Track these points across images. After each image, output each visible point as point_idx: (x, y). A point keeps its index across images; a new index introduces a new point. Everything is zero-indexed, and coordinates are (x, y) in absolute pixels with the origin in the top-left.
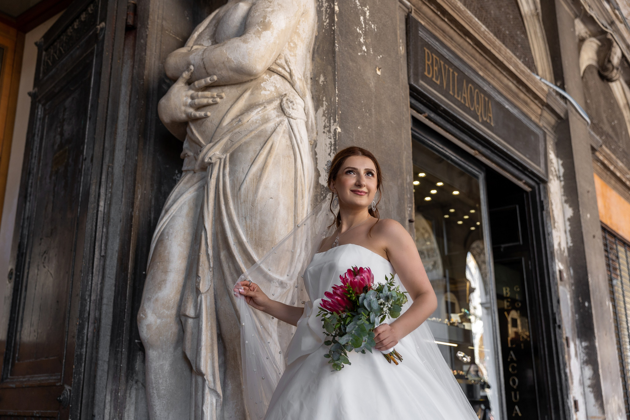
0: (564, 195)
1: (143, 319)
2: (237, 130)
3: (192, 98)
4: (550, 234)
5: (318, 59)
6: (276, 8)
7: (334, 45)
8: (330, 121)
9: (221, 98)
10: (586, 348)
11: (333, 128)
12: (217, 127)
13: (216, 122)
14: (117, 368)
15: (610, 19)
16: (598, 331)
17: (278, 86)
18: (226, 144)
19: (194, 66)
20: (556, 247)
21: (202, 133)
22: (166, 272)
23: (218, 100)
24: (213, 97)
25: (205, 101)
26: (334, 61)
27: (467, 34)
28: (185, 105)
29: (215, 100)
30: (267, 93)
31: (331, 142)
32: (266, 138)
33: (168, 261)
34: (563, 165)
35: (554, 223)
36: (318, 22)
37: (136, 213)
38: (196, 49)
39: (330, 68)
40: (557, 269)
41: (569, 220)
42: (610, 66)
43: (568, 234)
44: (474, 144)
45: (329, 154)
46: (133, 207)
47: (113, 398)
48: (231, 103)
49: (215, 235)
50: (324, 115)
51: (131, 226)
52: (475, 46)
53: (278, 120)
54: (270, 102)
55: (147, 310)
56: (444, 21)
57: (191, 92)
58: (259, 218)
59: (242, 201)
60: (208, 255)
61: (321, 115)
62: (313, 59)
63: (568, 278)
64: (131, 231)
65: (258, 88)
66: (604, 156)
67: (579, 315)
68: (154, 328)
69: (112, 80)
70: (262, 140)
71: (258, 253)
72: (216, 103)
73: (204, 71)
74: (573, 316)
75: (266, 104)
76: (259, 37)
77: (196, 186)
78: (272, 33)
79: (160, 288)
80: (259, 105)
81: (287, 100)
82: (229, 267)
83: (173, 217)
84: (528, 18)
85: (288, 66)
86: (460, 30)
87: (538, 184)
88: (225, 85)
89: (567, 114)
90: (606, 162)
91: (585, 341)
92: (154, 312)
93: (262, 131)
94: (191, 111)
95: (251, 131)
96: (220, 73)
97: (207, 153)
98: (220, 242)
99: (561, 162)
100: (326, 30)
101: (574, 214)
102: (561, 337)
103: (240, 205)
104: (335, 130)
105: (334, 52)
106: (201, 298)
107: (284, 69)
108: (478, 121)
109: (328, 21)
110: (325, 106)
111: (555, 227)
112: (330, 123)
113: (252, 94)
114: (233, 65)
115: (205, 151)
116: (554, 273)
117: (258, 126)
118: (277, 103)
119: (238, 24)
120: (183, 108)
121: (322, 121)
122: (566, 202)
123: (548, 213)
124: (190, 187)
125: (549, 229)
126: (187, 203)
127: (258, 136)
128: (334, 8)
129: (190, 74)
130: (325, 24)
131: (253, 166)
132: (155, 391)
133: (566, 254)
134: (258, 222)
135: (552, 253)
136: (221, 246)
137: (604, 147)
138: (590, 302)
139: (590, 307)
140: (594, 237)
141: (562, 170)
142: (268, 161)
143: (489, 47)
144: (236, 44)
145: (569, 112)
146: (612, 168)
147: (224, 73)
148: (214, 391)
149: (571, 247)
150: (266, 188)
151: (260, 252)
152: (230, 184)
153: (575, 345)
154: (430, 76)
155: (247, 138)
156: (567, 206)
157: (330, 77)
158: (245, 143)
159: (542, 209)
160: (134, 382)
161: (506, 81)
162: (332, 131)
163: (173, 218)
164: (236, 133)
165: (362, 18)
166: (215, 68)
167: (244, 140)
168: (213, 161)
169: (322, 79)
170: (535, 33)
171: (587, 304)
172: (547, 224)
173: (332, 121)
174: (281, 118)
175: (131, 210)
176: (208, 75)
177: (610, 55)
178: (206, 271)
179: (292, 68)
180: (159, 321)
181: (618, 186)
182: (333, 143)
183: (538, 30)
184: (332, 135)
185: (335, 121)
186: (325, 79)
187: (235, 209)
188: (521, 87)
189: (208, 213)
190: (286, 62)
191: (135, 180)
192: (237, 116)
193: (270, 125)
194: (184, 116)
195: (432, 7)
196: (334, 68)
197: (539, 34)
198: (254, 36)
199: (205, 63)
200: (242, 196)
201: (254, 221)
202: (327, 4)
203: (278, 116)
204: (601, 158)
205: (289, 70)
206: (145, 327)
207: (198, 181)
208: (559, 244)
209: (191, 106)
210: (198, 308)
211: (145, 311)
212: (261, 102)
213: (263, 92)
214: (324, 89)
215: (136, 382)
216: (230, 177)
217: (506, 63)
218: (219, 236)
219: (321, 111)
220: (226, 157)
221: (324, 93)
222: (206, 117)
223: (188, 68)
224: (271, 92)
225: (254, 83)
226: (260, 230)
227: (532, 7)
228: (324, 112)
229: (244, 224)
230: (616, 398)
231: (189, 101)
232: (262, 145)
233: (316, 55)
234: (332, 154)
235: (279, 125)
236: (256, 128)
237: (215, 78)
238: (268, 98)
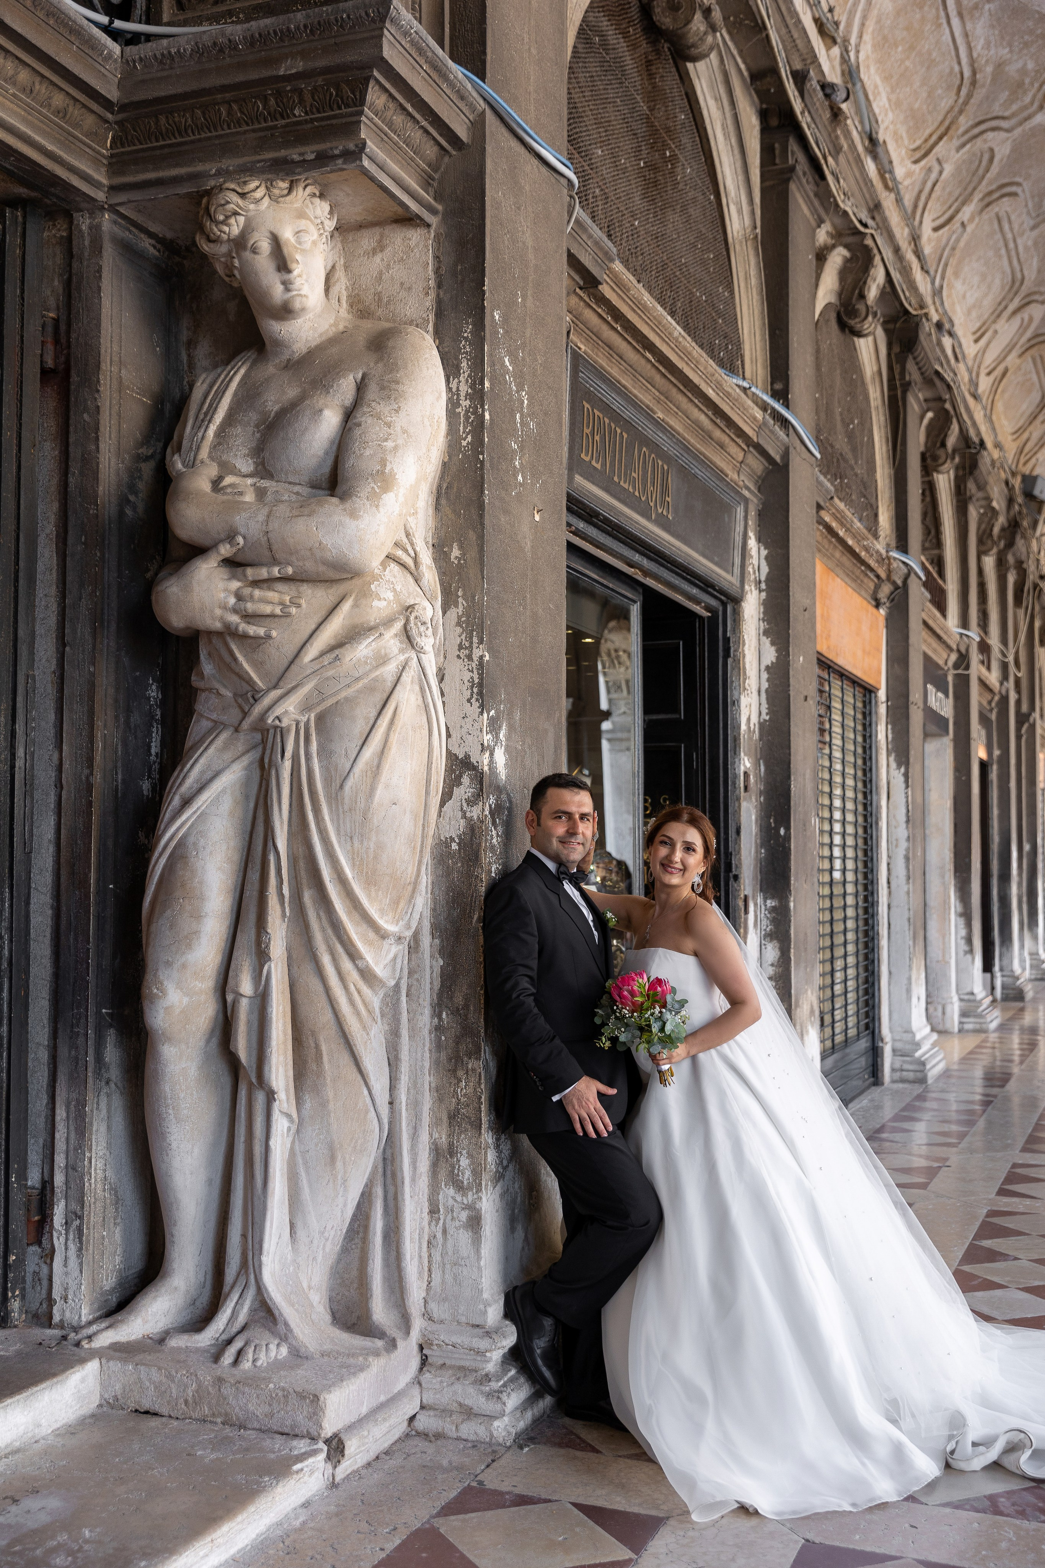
0: (764, 620)
1: (159, 998)
2: (331, 673)
3: (239, 597)
4: (736, 703)
5: (448, 511)
6: (400, 442)
7: (482, 492)
8: (471, 638)
9: (299, 606)
10: (773, 909)
11: (477, 653)
12: (292, 662)
13: (289, 650)
14: (77, 1063)
15: (873, 200)
16: (796, 880)
17: (398, 588)
18: (309, 697)
19: (244, 538)
20: (743, 727)
21: (258, 665)
22: (198, 917)
23: (293, 610)
24: (282, 603)
25: (267, 609)
26: (482, 524)
27: (650, 346)
28: (224, 607)
29: (286, 610)
30: (382, 604)
31: (472, 678)
32: (385, 695)
33: (202, 898)
34: (766, 558)
35: (745, 679)
36: (448, 434)
37: (98, 778)
38: (230, 485)
39: (472, 535)
40: (742, 768)
41: (768, 668)
42: (861, 307)
43: (764, 695)
44: (637, 557)
45: (469, 701)
46: (91, 766)
47: (72, 1115)
48: (317, 619)
49: (293, 860)
50: (458, 624)
51: (90, 804)
52: (657, 364)
53: (402, 658)
54: (388, 622)
55: (165, 983)
56: (615, 330)
57: (235, 585)
58: (374, 839)
59: (346, 807)
60: (283, 896)
61: (454, 623)
62: (437, 507)
63: (756, 782)
64: (90, 814)
65: (365, 594)
66: (833, 515)
67: (766, 850)
68: (178, 1011)
69: (22, 493)
70: (379, 698)
71: (369, 896)
72: (287, 615)
73: (267, 553)
74: (756, 852)
75: (381, 628)
76: (377, 506)
78: (396, 495)
79: (189, 946)
80: (371, 629)
81: (416, 618)
82: (319, 917)
83: (202, 814)
84: (737, 247)
85: (412, 544)
86: (638, 342)
87: (724, 605)
88: (303, 581)
89: (786, 455)
90: (834, 525)
91: (773, 898)
92: (179, 986)
93: (375, 680)
94: (234, 619)
95: (358, 679)
96: (301, 564)
97: (270, 708)
98: (303, 874)
99: (764, 552)
100: (464, 455)
101: (777, 658)
102: (736, 897)
103: (341, 816)
104: (481, 657)
105: (481, 506)
106: (270, 967)
107: (406, 551)
108: (649, 518)
109: (469, 438)
110: (461, 608)
111: (745, 689)
112: (471, 643)
113: (356, 605)
114: (328, 556)
115: (266, 701)
116: (736, 776)
117: (370, 671)
118: (398, 625)
119: (321, 453)
120: (218, 612)
121: (456, 636)
122: (766, 633)
123: (737, 661)
124: (233, 761)
125: (736, 693)
126: (229, 791)
127: (370, 689)
128: (483, 416)
129: (234, 550)
130: (464, 443)
131: (365, 747)
132: (171, 1111)
133: (756, 736)
134: (372, 845)
135: (736, 739)
136: (304, 881)
137: (836, 500)
138: (788, 828)
139: (788, 837)
140: (806, 698)
141: (765, 569)
142: (390, 740)
143: (680, 364)
144: (336, 518)
145: (791, 449)
146: (841, 533)
147: (310, 566)
148: (288, 1116)
149: (765, 720)
150: (387, 786)
151: (373, 894)
152: (321, 775)
153: (756, 905)
154: (587, 459)
155: (350, 692)
156: (766, 641)
157: (473, 553)
158: (346, 699)
159: (727, 654)
160: (103, 1083)
161: (696, 414)
162: (475, 658)
163: (202, 817)
164: (327, 679)
165: (518, 416)
166: (291, 554)
167: (343, 694)
168: (285, 723)
169: (456, 552)
170: (747, 278)
171: (782, 831)
172: (732, 682)
173: (475, 640)
174: (407, 655)
175: (86, 771)
176: (275, 561)
177: (865, 283)
178: (278, 921)
179: (418, 549)
180: (186, 1000)
181: (847, 560)
182: (476, 681)
183: (753, 272)
184: (474, 665)
185: (481, 642)
186: (463, 555)
187: (332, 820)
188: (718, 421)
189: (282, 823)
190: (408, 535)
191: (91, 713)
192: (332, 649)
193: (390, 670)
194: (218, 626)
195: (600, 310)
196: (481, 537)
197: (754, 281)
198: (368, 503)
199: (272, 541)
200: (347, 800)
201: (365, 844)
202: (468, 402)
203: (402, 651)
204: (827, 518)
205: (413, 554)
206: (162, 1011)
207: (248, 751)
208: (749, 720)
209: (235, 611)
210: (263, 983)
211: (162, 984)
212: (372, 624)
213: (376, 603)
214: (459, 574)
215: (107, 1083)
216: (320, 761)
217: (704, 387)
218: (302, 864)
219: (453, 613)
220: (308, 720)
221: (459, 580)
222: (269, 637)
223: (231, 538)
224: (389, 603)
225: (356, 582)
226: (375, 857)
227: (747, 222)
228: (459, 617)
229: (349, 848)
230: (809, 992)
231: (232, 600)
232: (379, 707)
233: (443, 502)
234: (473, 700)
235: (404, 668)
236: (367, 674)
237: (290, 570)
238: (384, 614)
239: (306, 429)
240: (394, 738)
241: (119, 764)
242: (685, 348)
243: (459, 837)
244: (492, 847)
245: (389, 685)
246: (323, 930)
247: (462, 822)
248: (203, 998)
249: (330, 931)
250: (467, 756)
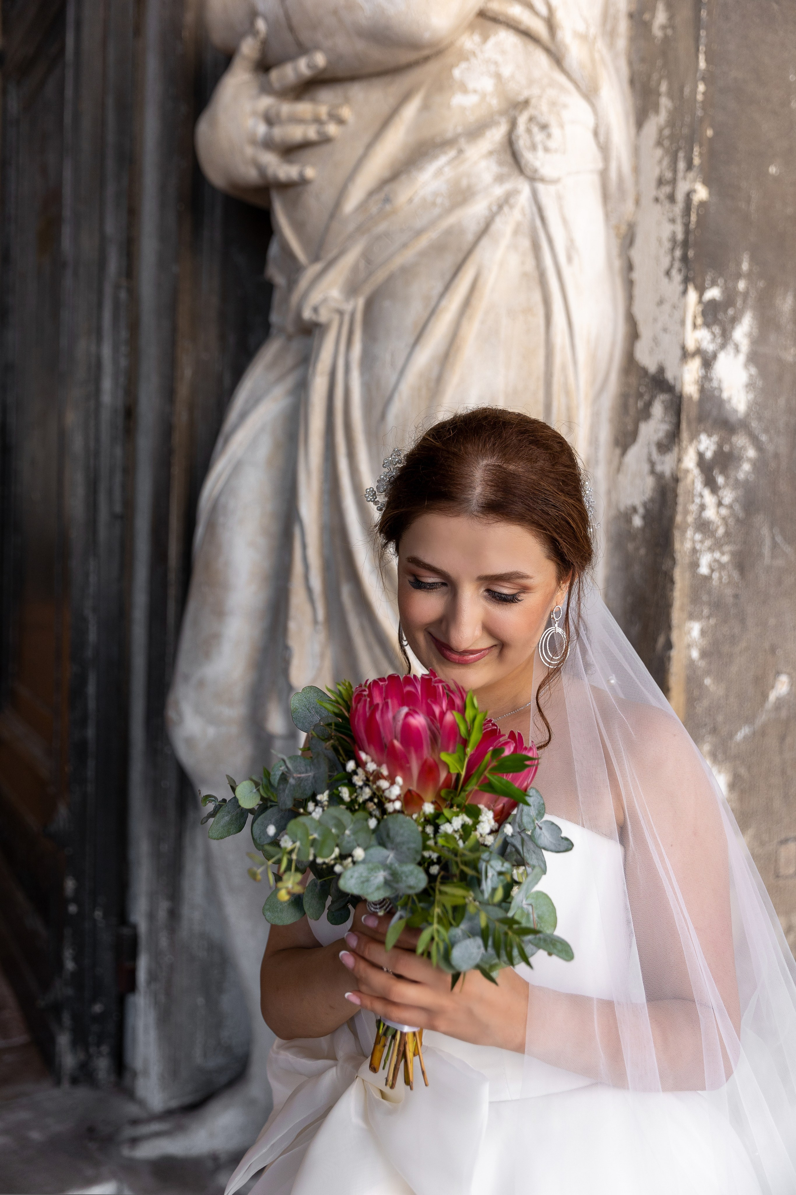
1: (175, 724)
2: (382, 227)
3: (270, 120)
8: (676, 163)
9: (341, 121)
12: (332, 216)
13: (330, 198)
17: (506, 71)
18: (355, 269)
19: (266, 19)
21: (300, 229)
22: (221, 613)
23: (332, 128)
24: (317, 120)
25: (297, 133)
28: (253, 142)
29: (322, 129)
30: (470, 100)
32: (460, 256)
33: (227, 587)
45: (667, 274)
48: (366, 139)
50: (659, 143)
53: (499, 191)
54: (477, 131)
55: (182, 704)
57: (266, 102)
60: (309, 590)
61: (652, 142)
65: (443, 84)
68: (202, 745)
70: (448, 262)
72: (325, 140)
73: (289, 35)
75: (462, 141)
77: (290, 381)
79: (208, 655)
80: (444, 145)
81: (531, 119)
88: (353, 78)
92: (198, 710)
93: (449, 232)
94: (268, 158)
95: (419, 233)
96: (330, 43)
97: (306, 294)
98: (340, 556)
104: (690, 194)
107: (531, 6)
110: (663, 114)
112: (675, 171)
113: (425, 107)
115: (304, 284)
117: (440, 217)
118: (495, 134)
120: (249, 151)
121: (654, 162)
124: (276, 383)
127: (439, 248)
129: (258, 44)
131: (417, 347)
136: (342, 569)
142: (463, 332)
147: (342, 44)
152: (361, 396)
155: (408, 256)
158: (404, 269)
162: (680, 196)
163: (237, 468)
164: (379, 237)
166: (315, 28)
167: (398, 261)
168: (323, 317)
169: (661, 17)
173: (682, 165)
174: (508, 186)
176: (303, 49)
182: (680, 236)
184: (678, 210)
185: (690, 166)
186: (671, 17)
192: (382, 185)
193: (474, 212)
194: (254, 173)
200: (391, 438)
203: (500, 179)
207: (295, 368)
209: (268, 144)
212: (449, 136)
213: (459, 100)
214: (664, 54)
216: (361, 374)
219: (652, 127)
220: (355, 308)
221: (663, 65)
222: (304, 181)
223: (251, 25)
224: (484, 96)
225: (432, 67)
228: (661, 131)
231: (261, 129)
232: (448, 277)
234: (674, 272)
235: (500, 207)
236: (433, 223)
237: (320, 59)
238: (471, 118)
240: (470, 330)
243: (645, 505)
244: (703, 526)
245: (470, 237)
246: (370, 648)
247: (650, 482)
249: (378, 651)
250: (661, 370)
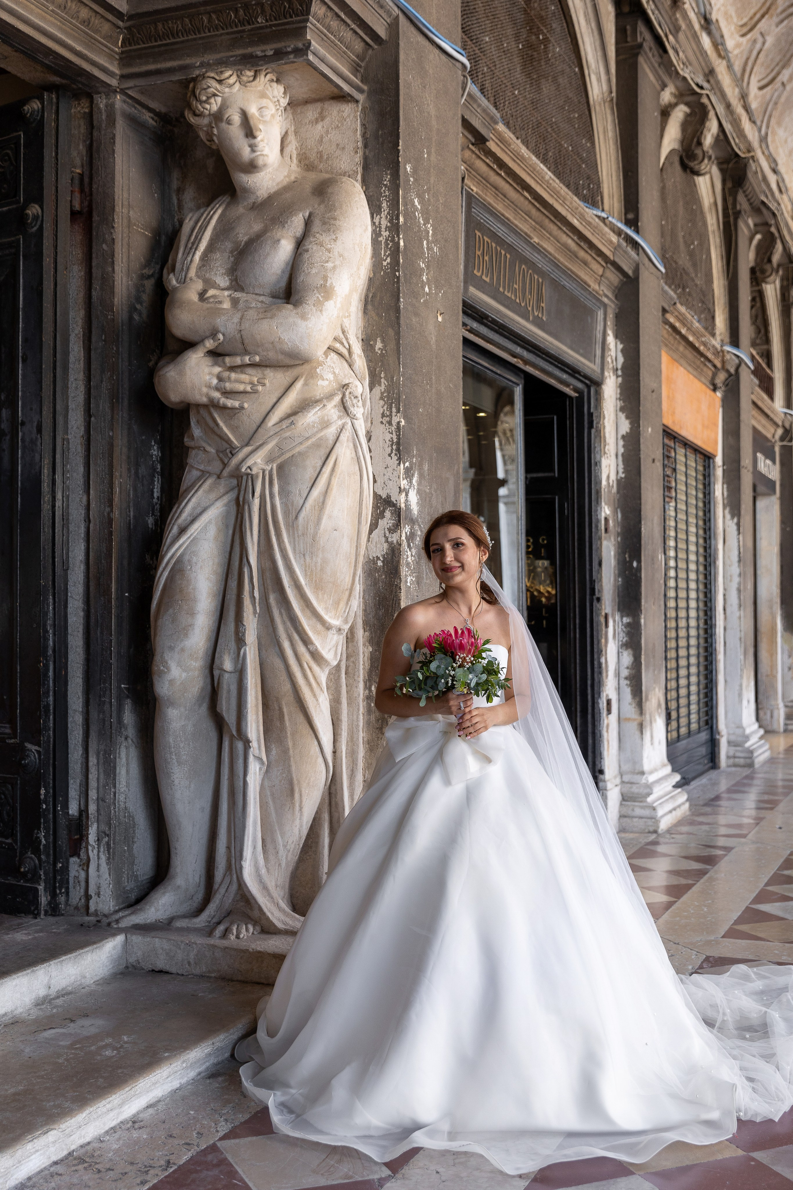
0: (620, 399)
1: (165, 673)
2: (288, 434)
3: (220, 379)
4: (598, 464)
5: (372, 313)
6: (337, 263)
7: (398, 300)
8: (391, 408)
9: (264, 385)
10: (628, 625)
11: (395, 420)
12: (259, 426)
13: (257, 418)
14: (104, 724)
15: (708, 67)
16: (646, 602)
17: (337, 372)
18: (271, 452)
19: (224, 335)
20: (604, 483)
21: (234, 429)
22: (192, 613)
23: (260, 388)
24: (251, 383)
25: (241, 387)
26: (399, 324)
27: (527, 187)
28: (209, 387)
29: (255, 388)
30: (325, 383)
31: (392, 438)
32: (328, 450)
33: (195, 600)
34: (622, 351)
35: (605, 446)
36: (372, 257)
37: (116, 514)
38: (213, 296)
39: (391, 332)
40: (603, 515)
41: (623, 437)
42: (698, 152)
43: (620, 458)
44: (519, 350)
45: (390, 455)
46: (111, 505)
47: (101, 761)
48: (277, 394)
50: (382, 398)
51: (111, 533)
52: (533, 201)
53: (340, 423)
54: (330, 396)
55: (169, 662)
56: (500, 175)
57: (217, 370)
58: (320, 556)
59: (300, 533)
60: (253, 597)
61: (378, 397)
62: (365, 311)
63: (614, 526)
64: (111, 540)
65: (312, 375)
66: (677, 317)
67: (623, 579)
68: (178, 683)
69: (58, 303)
70: (323, 452)
71: (317, 598)
72: (256, 392)
73: (240, 346)
74: (615, 580)
75: (325, 401)
76: (321, 311)
77: (226, 499)
78: (335, 303)
79: (186, 635)
80: (317, 401)
81: (350, 393)
82: (281, 613)
83: (194, 539)
84: (597, 108)
85: (347, 339)
86: (518, 184)
87: (588, 387)
89: (637, 270)
90: (677, 325)
91: (628, 616)
92: (179, 664)
93: (321, 439)
94: (216, 395)
95: (308, 438)
96: (265, 353)
97: (243, 460)
98: (269, 582)
99: (620, 346)
100: (385, 272)
101: (631, 429)
102: (598, 615)
103: (297, 538)
104: (399, 423)
105: (398, 310)
106: (245, 650)
107: (342, 344)
108: (527, 319)
109: (389, 260)
110: (383, 387)
111: (605, 453)
112: (391, 412)
113: (306, 384)
114: (285, 347)
115: (241, 455)
116: (598, 521)
117: (317, 432)
118: (337, 399)
120: (205, 390)
121: (380, 407)
122: (622, 409)
123: (599, 431)
124: (216, 500)
125: (598, 456)
126: (214, 522)
127: (317, 446)
128: (398, 243)
129: (216, 344)
130: (385, 263)
131: (313, 489)
132: (174, 757)
133: (614, 490)
134: (319, 560)
135: (598, 492)
136: (270, 587)
137: (678, 305)
138: (639, 562)
139: (639, 569)
140: (654, 461)
141: (621, 360)
142: (332, 482)
143: (551, 201)
144: (291, 320)
145: (641, 266)
146: (684, 331)
147: (271, 355)
148: (260, 759)
149: (622, 478)
150: (330, 517)
151: (320, 596)
152: (282, 509)
153: (614, 621)
154: (479, 274)
155: (302, 448)
156: (622, 416)
157: (392, 345)
158: (299, 453)
159: (591, 425)
160: (123, 739)
161: (564, 238)
162: (394, 423)
164: (285, 438)
165: (425, 242)
166: (258, 346)
167: (297, 450)
168: (255, 471)
169: (379, 345)
170: (605, 131)
171: (635, 564)
172: (595, 447)
173: (394, 410)
174: (343, 421)
175: (108, 509)
176: (246, 352)
177: (702, 133)
178: (251, 616)
179: (351, 342)
180: (184, 675)
181: (689, 353)
182: (395, 440)
183: (610, 127)
184: (393, 429)
185: (398, 411)
186: (385, 346)
187: (290, 542)
188: (582, 244)
189: (253, 544)
190: (343, 332)
191: (111, 466)
192: (289, 416)
193: (331, 432)
194: (204, 400)
195: (488, 161)
196: (398, 333)
197: (610, 134)
198: (314, 309)
199: (244, 337)
200: (300, 528)
201: (314, 559)
202: (387, 233)
203: (340, 418)
204: (672, 320)
205: (347, 346)
206: (167, 683)
207: (227, 493)
208: (608, 477)
209: (217, 389)
210: (240, 662)
211: (167, 663)
212: (318, 397)
213: (320, 382)
214: (382, 361)
215: (126, 739)
216: (280, 499)
217: (570, 218)
218: (268, 574)
219: (377, 390)
220: (272, 469)
221: (382, 366)
222: (242, 408)
224: (330, 382)
225: (306, 367)
226: (322, 570)
227: (605, 87)
228: (382, 393)
229: (303, 562)
230: (657, 690)
231: (215, 381)
232: (323, 459)
233: (370, 307)
234: (393, 455)
235: (341, 430)
236: (314, 435)
237: (257, 358)
238: (327, 390)
239: (268, 254)
240: (335, 482)
241: (131, 504)
242: (554, 188)
243: (383, 556)
244: (408, 564)
245: (331, 442)
246: (284, 623)
247: (386, 546)
248: (196, 673)
249: (289, 624)
250: (389, 497)
